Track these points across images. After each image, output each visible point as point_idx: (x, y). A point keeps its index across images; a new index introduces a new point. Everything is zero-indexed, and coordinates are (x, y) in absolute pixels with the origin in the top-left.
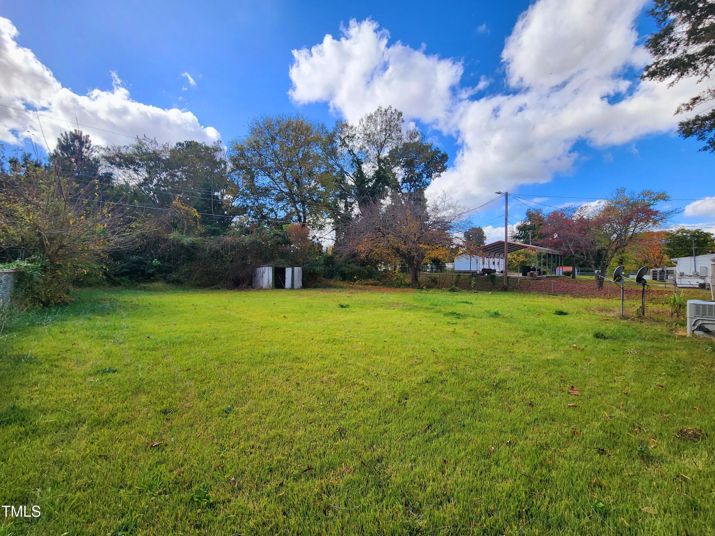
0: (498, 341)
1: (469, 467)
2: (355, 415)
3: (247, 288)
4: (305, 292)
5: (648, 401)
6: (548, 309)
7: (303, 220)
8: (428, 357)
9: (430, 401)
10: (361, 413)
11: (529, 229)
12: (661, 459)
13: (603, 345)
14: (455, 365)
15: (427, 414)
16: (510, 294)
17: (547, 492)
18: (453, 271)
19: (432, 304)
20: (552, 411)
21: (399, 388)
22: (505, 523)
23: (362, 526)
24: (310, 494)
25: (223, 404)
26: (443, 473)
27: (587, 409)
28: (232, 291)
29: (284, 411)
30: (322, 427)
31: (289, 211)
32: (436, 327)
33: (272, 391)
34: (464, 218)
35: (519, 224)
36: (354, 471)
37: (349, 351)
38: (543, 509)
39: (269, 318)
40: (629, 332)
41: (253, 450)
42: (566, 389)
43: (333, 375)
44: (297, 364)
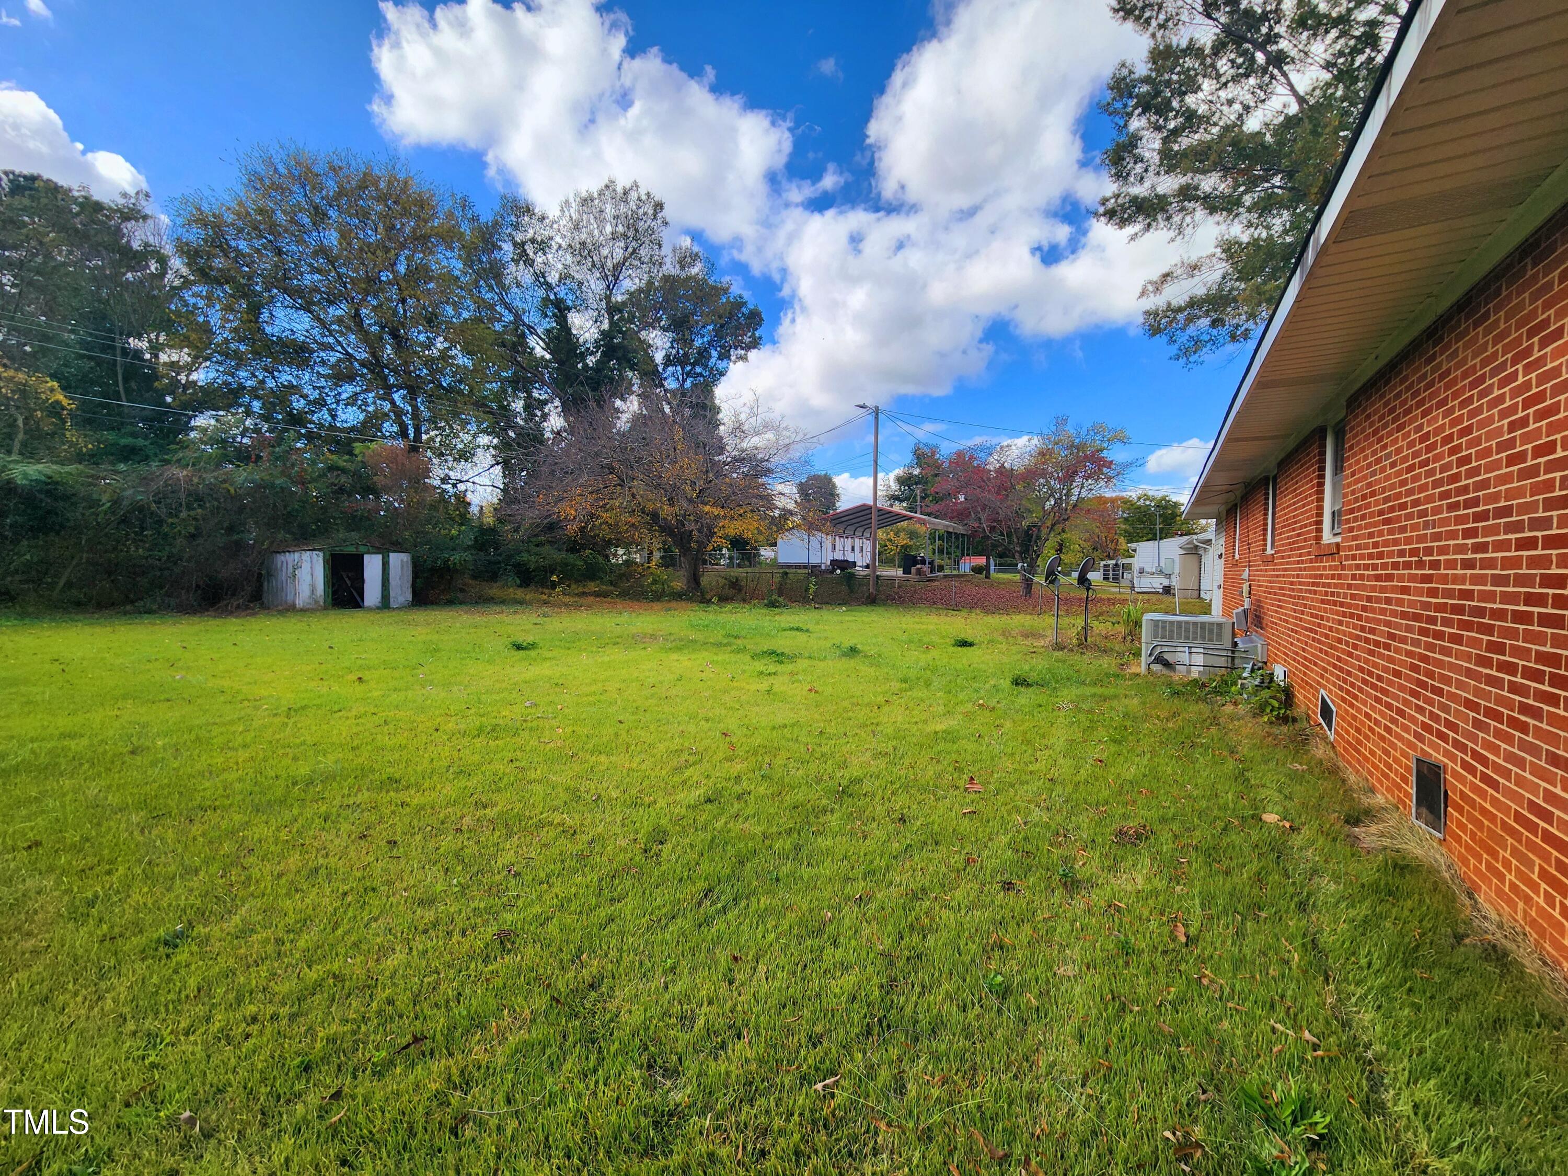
0: (853, 704)
1: (783, 961)
2: (540, 897)
3: (247, 608)
4: (421, 615)
5: (1082, 786)
6: (943, 637)
7: (412, 436)
8: (714, 747)
9: (712, 840)
10: (556, 890)
11: (916, 484)
12: (1091, 884)
13: (1026, 697)
14: (767, 760)
15: (705, 867)
16: (880, 610)
17: (917, 978)
18: (774, 563)
19: (729, 636)
20: (936, 827)
21: (645, 822)
22: (842, 1051)
23: (547, 1139)
24: (416, 1099)
25: (156, 924)
26: (731, 983)
27: (991, 815)
28: (196, 619)
29: (350, 914)
30: (456, 937)
31: (371, 409)
32: (735, 684)
33: (317, 870)
34: (796, 453)
35: (899, 471)
36: (534, 1021)
37: (531, 751)
38: (908, 1010)
39: (312, 684)
40: (1063, 671)
41: (254, 1029)
42: (961, 783)
43: (487, 811)
44: (392, 794)
